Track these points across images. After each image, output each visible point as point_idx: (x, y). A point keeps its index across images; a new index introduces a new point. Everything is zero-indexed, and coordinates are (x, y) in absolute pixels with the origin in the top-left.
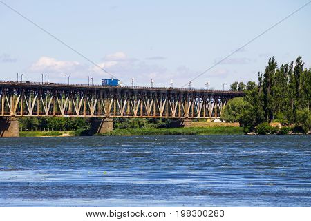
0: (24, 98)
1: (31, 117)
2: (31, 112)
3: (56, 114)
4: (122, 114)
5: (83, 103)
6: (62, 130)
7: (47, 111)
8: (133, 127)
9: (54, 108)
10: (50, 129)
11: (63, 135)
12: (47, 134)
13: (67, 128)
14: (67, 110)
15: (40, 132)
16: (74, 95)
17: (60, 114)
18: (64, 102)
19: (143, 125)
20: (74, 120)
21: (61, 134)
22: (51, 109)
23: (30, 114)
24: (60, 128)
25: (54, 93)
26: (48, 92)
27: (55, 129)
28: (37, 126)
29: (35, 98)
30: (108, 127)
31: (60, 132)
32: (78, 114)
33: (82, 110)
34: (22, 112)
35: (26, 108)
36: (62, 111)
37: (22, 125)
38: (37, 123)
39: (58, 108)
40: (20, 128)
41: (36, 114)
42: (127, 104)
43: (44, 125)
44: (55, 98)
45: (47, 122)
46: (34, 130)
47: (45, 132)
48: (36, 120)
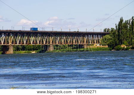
0: (15, 37)
1: (18, 45)
2: (18, 43)
3: (29, 44)
4: (57, 43)
5: (40, 39)
6: (32, 51)
7: (25, 42)
8: (62, 49)
9: (28, 41)
10: (27, 50)
11: (32, 53)
12: (25, 52)
13: (34, 50)
15: (22, 52)
16: (36, 35)
17: (31, 44)
18: (32, 39)
19: (66, 47)
20: (37, 46)
21: (31, 52)
22: (27, 42)
23: (18, 44)
24: (31, 50)
25: (28, 35)
26: (25, 34)
27: (28, 50)
28: (21, 49)
29: (20, 37)
30: (51, 49)
31: (31, 51)
33: (40, 42)
34: (14, 43)
35: (16, 42)
36: (32, 42)
37: (14, 49)
38: (21, 48)
39: (30, 41)
40: (13, 50)
41: (20, 44)
42: (59, 39)
43: (24, 48)
44: (28, 37)
45: (25, 47)
46: (20, 51)
48: (20, 46)
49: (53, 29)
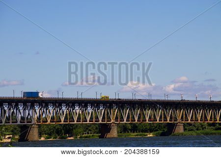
0: (120, 110)
1: (126, 124)
2: (125, 120)
3: (143, 121)
4: (189, 120)
5: (161, 113)
6: (148, 132)
7: (136, 119)
8: (197, 130)
9: (142, 117)
10: (139, 132)
11: (148, 136)
12: (137, 135)
13: (151, 131)
14: (150, 118)
15: (132, 134)
16: (155, 107)
17: (146, 121)
18: (148, 113)
19: (205, 128)
20: (155, 125)
21: (147, 135)
22: (139, 118)
23: (125, 122)
24: (146, 131)
25: (141, 106)
26: (137, 105)
27: (143, 131)
28: (130, 130)
29: (128, 110)
30: (180, 129)
31: (146, 134)
32: (158, 121)
33: (161, 117)
34: (119, 120)
35: (122, 118)
36: (147, 119)
37: (119, 129)
38: (130, 128)
39: (144, 117)
40: (118, 131)
41: (129, 121)
42: (192, 113)
43: (134, 128)
44: (142, 110)
45: (136, 127)
46: (128, 132)
47: (136, 134)
48: (129, 125)
49: (182, 97)
